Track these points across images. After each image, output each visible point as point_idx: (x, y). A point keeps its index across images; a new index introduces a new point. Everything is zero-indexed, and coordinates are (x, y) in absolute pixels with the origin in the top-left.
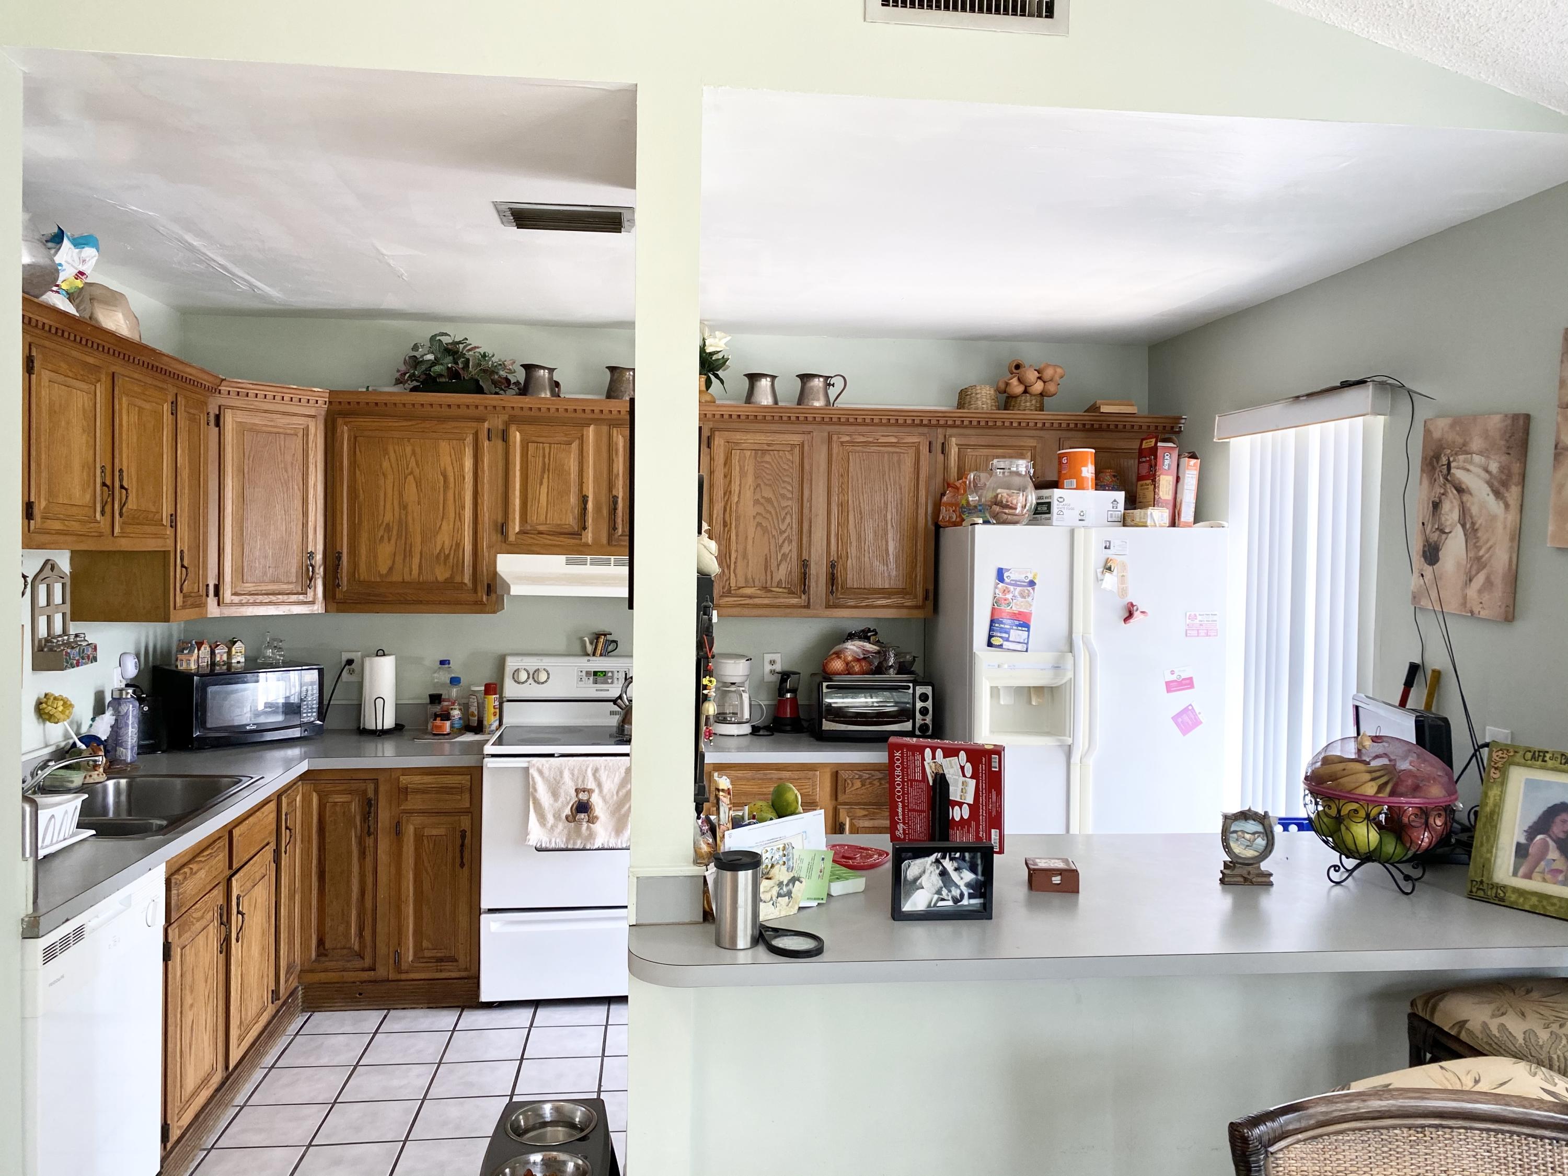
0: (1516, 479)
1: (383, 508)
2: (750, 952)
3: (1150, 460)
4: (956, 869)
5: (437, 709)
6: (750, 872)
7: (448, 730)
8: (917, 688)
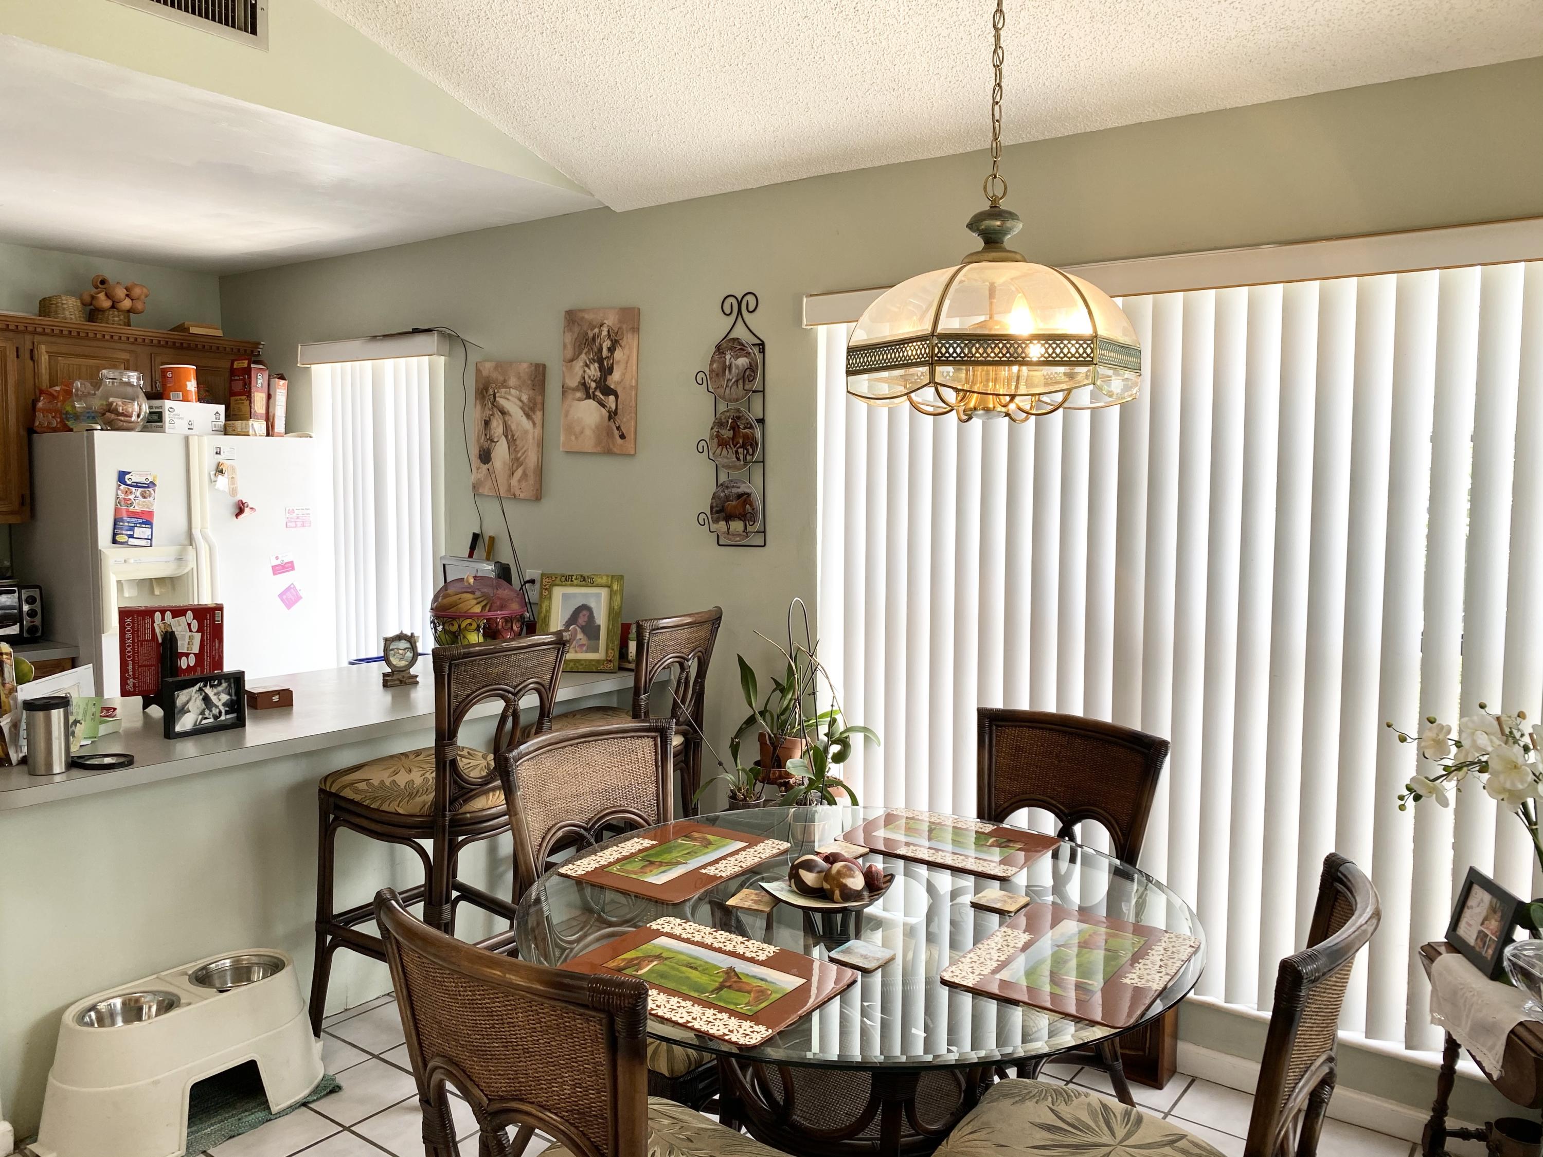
0: (539, 406)
2: (64, 774)
3: (244, 378)
4: (215, 694)
6: (62, 710)
8: (23, 591)
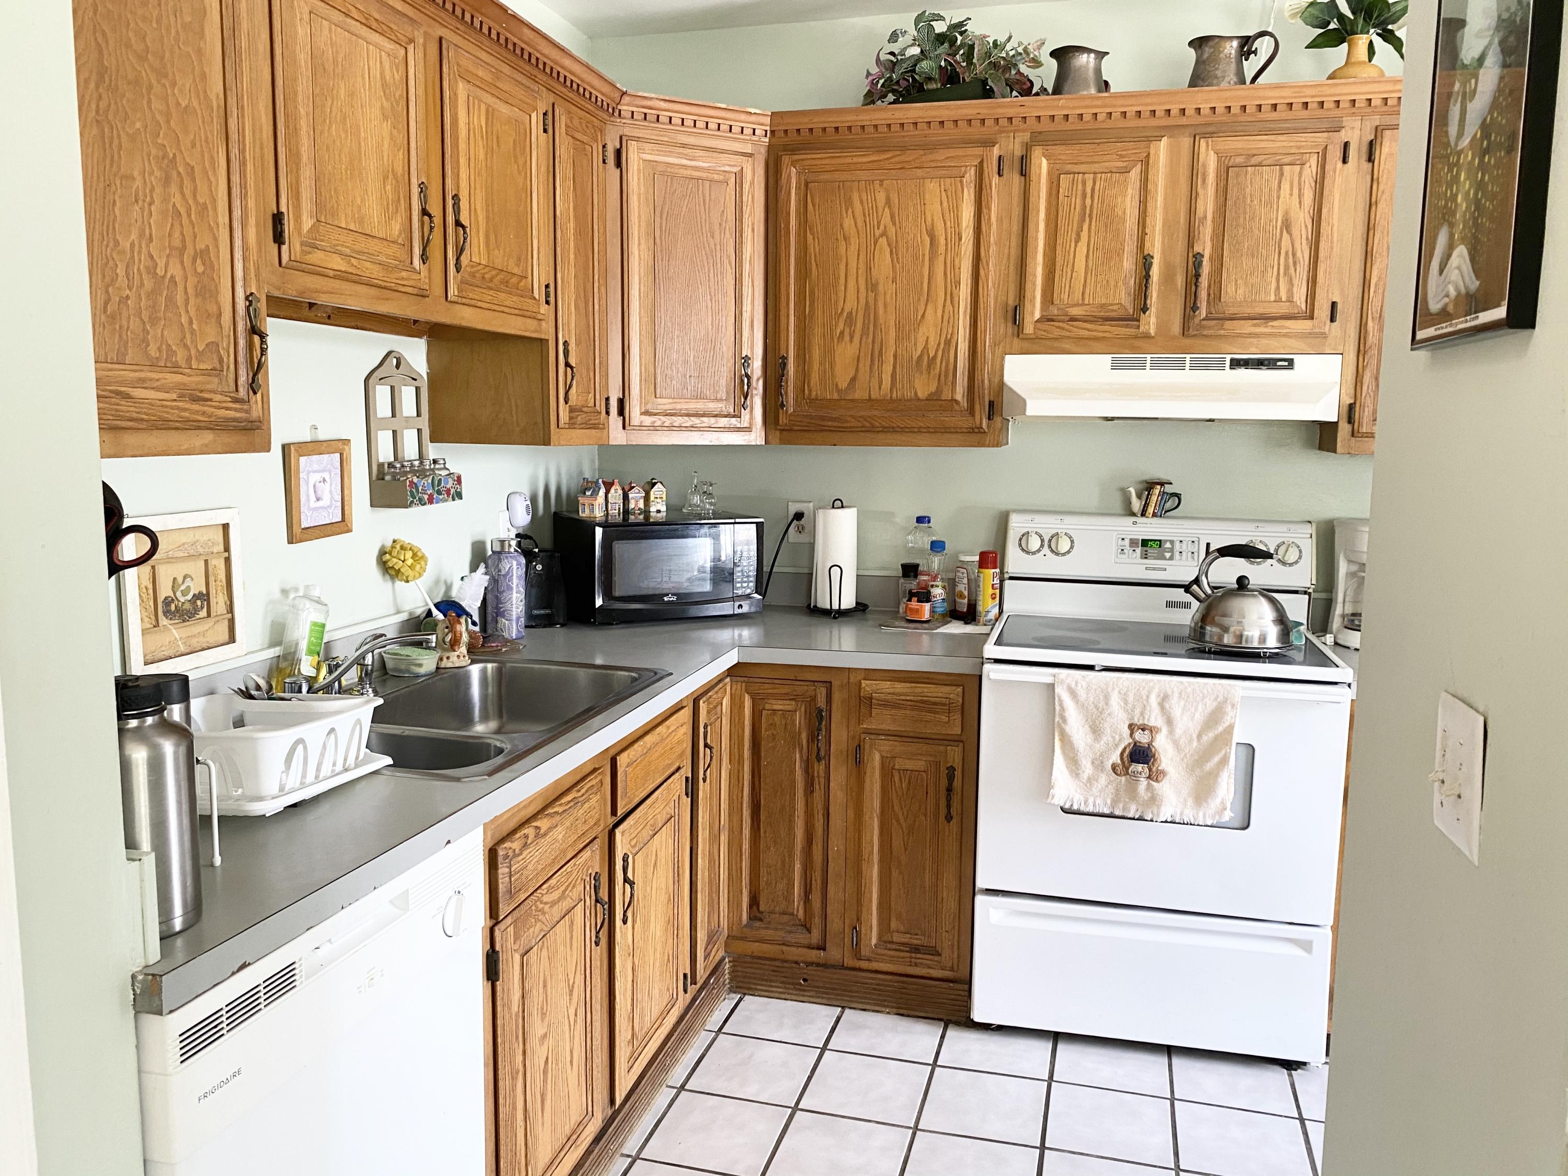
1: (843, 288)
5: (913, 585)
7: (926, 616)
